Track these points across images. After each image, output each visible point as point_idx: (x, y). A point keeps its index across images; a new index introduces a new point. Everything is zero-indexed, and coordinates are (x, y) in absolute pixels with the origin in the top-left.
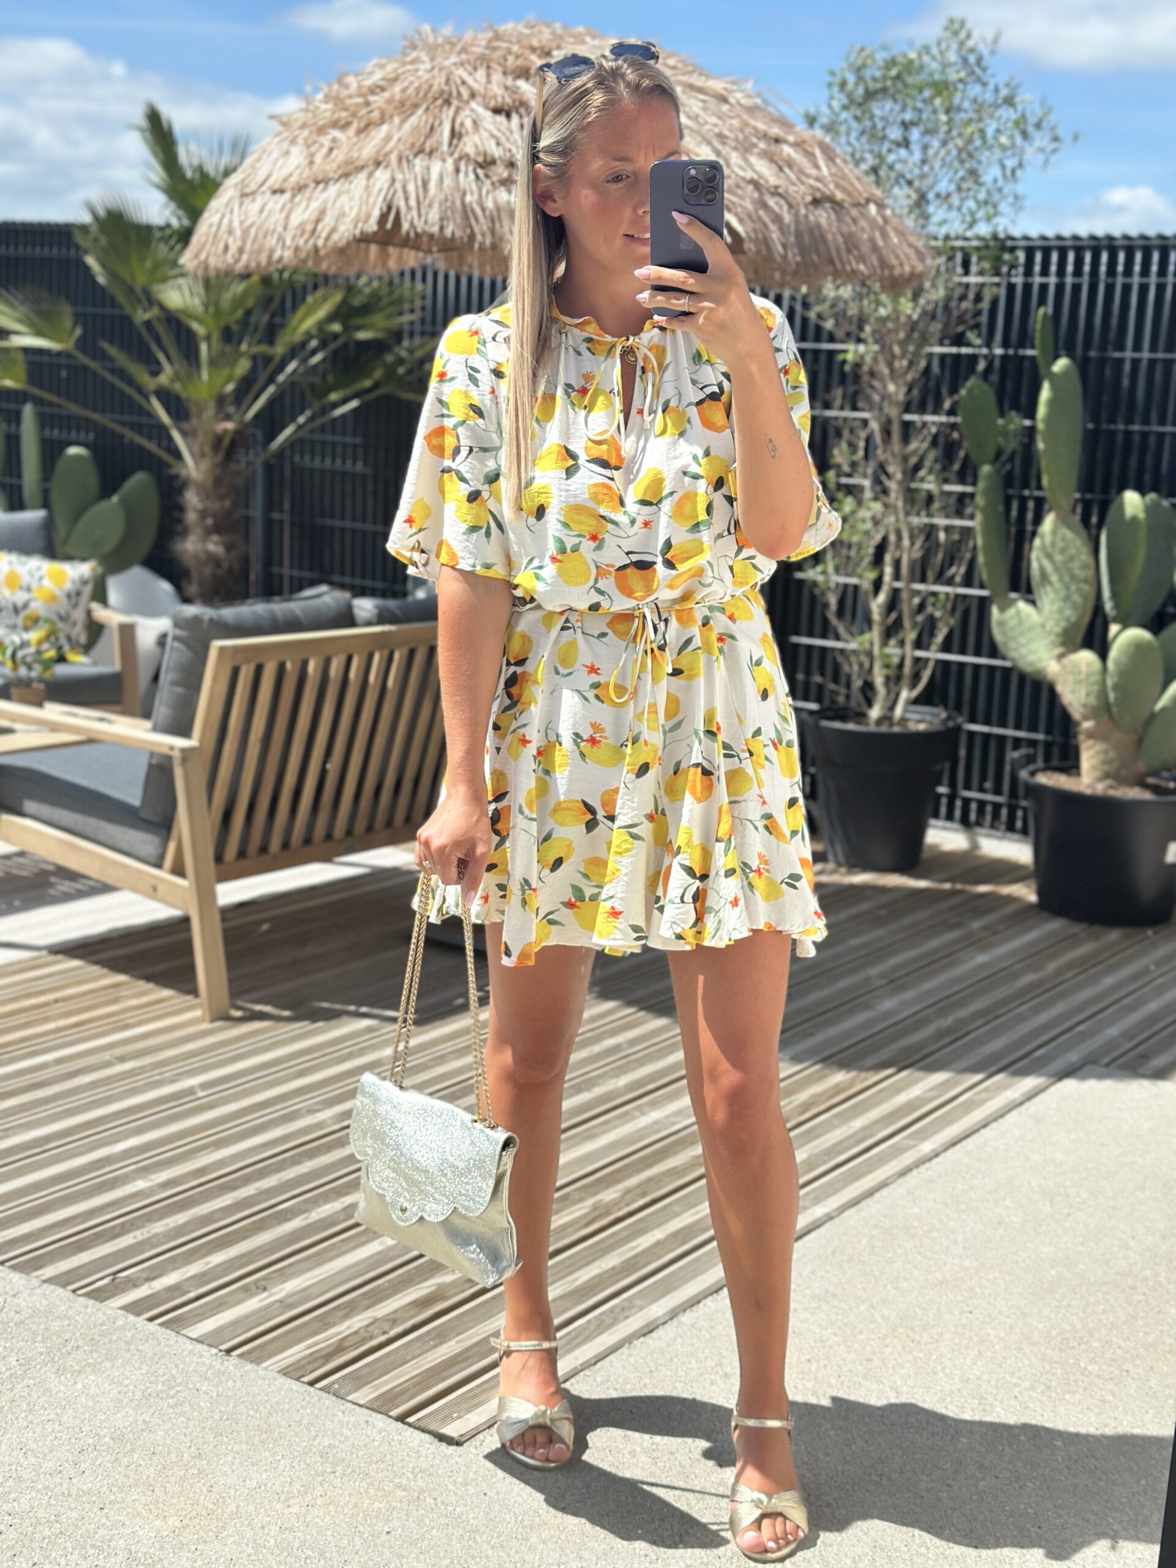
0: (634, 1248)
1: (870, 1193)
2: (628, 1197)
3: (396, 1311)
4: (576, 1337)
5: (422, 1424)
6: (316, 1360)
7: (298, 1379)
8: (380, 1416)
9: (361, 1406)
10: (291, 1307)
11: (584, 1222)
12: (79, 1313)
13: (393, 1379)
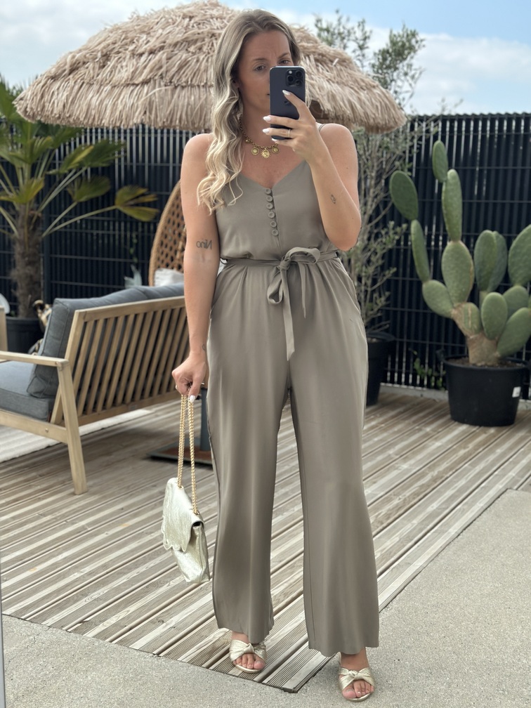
5: (272, 683)
6: (205, 655)
7: (200, 666)
8: (249, 681)
9: (237, 677)
10: (180, 630)
12: (74, 641)
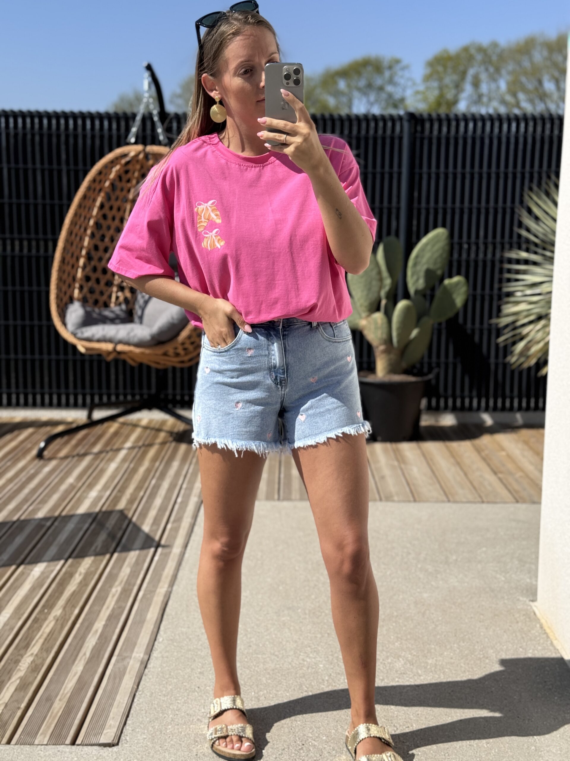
0: (97, 631)
1: (175, 577)
2: (67, 609)
3: (12, 696)
4: (115, 678)
5: (86, 742)
8: (62, 746)
9: (47, 745)
11: (59, 626)
13: (48, 727)
